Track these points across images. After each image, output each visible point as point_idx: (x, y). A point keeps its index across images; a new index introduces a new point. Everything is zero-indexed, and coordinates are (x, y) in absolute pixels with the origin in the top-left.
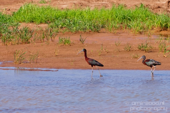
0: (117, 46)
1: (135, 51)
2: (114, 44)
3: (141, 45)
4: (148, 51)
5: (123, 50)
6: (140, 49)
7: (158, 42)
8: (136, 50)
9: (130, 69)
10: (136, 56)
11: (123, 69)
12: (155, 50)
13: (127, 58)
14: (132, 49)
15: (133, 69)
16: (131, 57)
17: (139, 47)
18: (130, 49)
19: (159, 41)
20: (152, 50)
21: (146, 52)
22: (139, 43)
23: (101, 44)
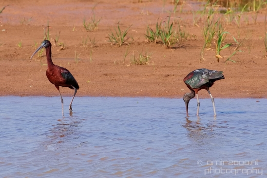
0: (88, 31)
1: (139, 44)
2: (81, 24)
3: (154, 28)
4: (174, 46)
5: (106, 41)
6: (151, 39)
7: (200, 20)
8: (140, 41)
9: (124, 95)
10: (141, 59)
11: (104, 96)
12: (192, 43)
13: (117, 64)
14: (130, 40)
15: (132, 95)
16: (127, 62)
17: (150, 34)
18: (125, 38)
19: (203, 16)
20: (186, 43)
21: (168, 47)
22: (150, 22)
23: (46, 25)
